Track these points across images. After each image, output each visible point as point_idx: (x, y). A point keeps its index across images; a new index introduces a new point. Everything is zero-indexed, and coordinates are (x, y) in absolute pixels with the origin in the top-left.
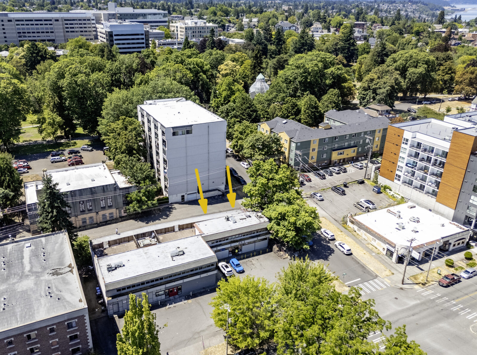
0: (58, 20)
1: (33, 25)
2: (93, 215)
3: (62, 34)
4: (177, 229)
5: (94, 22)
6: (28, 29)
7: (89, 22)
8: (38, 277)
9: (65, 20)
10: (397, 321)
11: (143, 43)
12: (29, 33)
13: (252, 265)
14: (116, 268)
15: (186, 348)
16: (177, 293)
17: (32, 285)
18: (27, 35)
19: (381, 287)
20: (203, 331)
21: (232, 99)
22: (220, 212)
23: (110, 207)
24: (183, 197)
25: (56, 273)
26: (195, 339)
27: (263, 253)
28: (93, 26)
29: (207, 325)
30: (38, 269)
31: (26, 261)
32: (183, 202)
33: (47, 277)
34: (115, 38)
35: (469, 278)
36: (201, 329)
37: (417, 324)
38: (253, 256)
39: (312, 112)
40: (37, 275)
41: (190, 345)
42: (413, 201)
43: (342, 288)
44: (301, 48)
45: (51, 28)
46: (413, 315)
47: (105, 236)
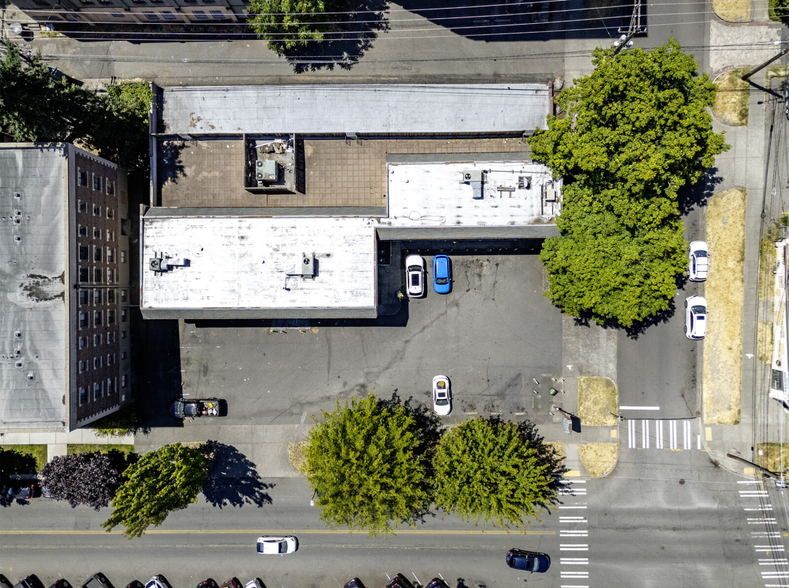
10: (634, 528)
13: (477, 278)
15: (272, 426)
19: (680, 444)
20: (310, 403)
26: (292, 414)
29: (322, 395)
36: (309, 399)
37: (663, 548)
41: (279, 423)
43: (605, 416)
46: (674, 529)
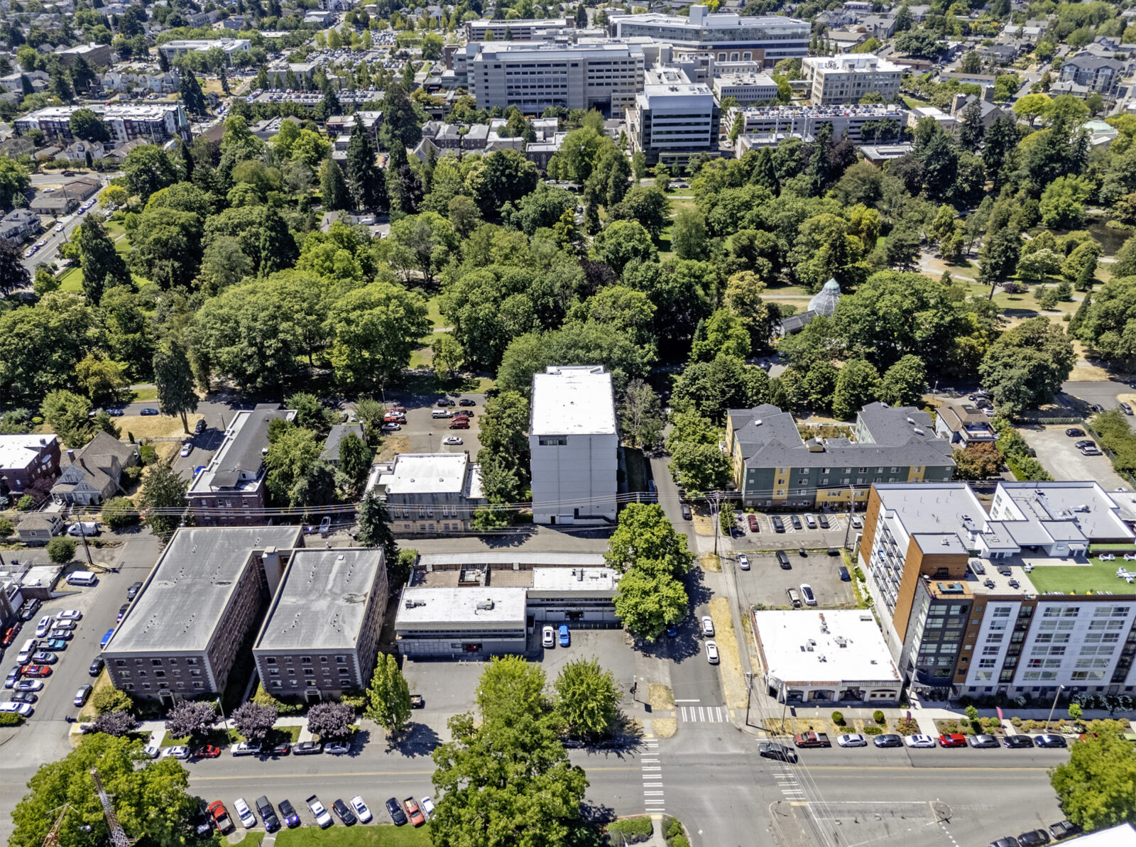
0: (575, 65)
1: (533, 73)
2: (434, 522)
3: (581, 90)
4: (516, 567)
5: (642, 65)
6: (525, 80)
7: (631, 66)
8: (334, 599)
9: (591, 64)
10: (692, 765)
11: (707, 132)
12: (525, 87)
13: (585, 641)
14: (415, 605)
16: (475, 651)
17: (325, 608)
18: (522, 91)
19: (715, 719)
21: (724, 347)
22: (591, 553)
23: (454, 517)
24: (553, 518)
25: (350, 600)
27: (610, 628)
28: (640, 72)
30: (337, 591)
31: (332, 576)
32: (553, 525)
33: (341, 602)
34: (654, 121)
35: (845, 746)
38: (595, 628)
39: (852, 395)
40: (334, 596)
42: (874, 612)
43: (666, 704)
44: (1045, 165)
45: (564, 80)
46: (718, 765)
47: (438, 553)
